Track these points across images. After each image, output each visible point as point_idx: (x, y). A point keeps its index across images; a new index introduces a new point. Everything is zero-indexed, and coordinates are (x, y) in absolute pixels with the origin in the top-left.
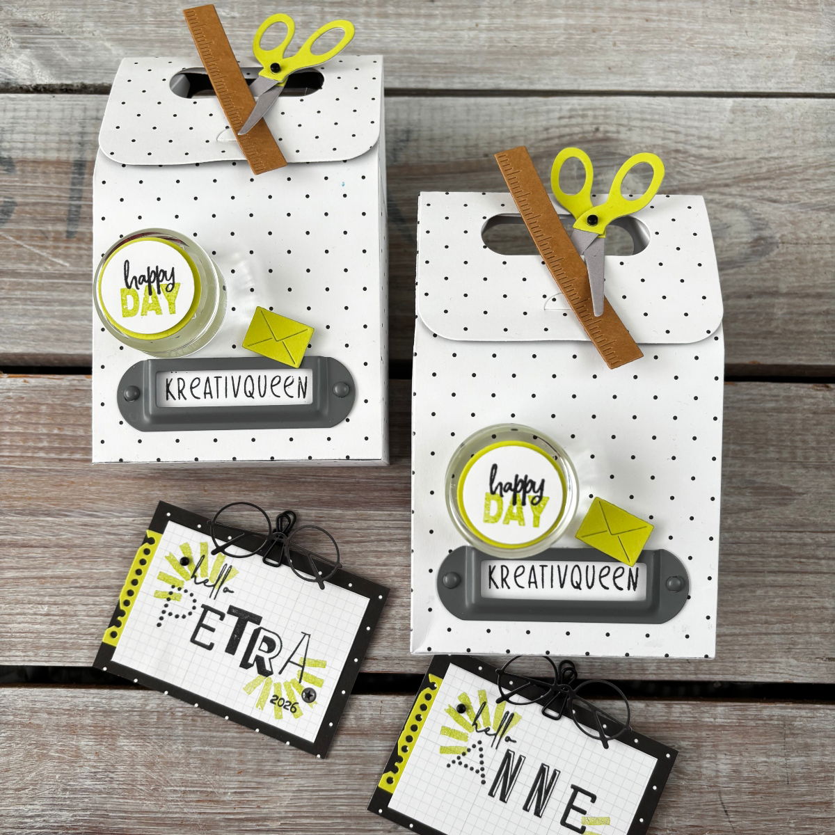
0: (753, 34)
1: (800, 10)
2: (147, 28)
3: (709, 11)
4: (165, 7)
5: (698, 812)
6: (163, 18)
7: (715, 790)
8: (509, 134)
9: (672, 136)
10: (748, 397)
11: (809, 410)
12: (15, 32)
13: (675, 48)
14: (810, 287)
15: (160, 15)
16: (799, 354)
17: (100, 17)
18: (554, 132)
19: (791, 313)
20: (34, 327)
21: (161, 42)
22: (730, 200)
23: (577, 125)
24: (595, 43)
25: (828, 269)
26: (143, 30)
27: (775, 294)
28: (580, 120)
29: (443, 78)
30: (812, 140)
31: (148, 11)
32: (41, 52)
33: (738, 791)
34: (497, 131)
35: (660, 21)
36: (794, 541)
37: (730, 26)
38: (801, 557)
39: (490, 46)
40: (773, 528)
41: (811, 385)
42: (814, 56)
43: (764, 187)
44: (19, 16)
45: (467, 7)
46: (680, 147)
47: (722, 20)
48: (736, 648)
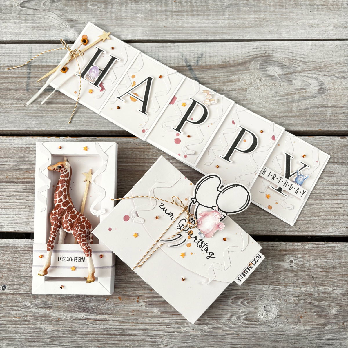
0: (318, 19)
1: (334, 10)
2: (113, 21)
3: (303, 12)
4: (119, 14)
5: (304, 278)
6: (119, 18)
7: (309, 270)
8: (236, 55)
9: (291, 54)
10: (318, 141)
11: (339, 145)
12: (68, 22)
13: (291, 24)
14: (339, 104)
15: (117, 16)
16: (335, 127)
17: (97, 17)
18: (251, 54)
19: (332, 113)
20: (79, 121)
21: (118, 25)
22: (311, 75)
23: (259, 51)
24: (264, 23)
25: (345, 98)
26: (112, 22)
27: (327, 107)
28: (260, 49)
29: (213, 36)
30: (339, 55)
31: (113, 15)
32: (78, 29)
33: (317, 271)
34: (232, 53)
35: (286, 15)
36: (335, 189)
37: (310, 17)
38: (337, 194)
39: (229, 25)
40: (328, 185)
41: (339, 137)
42: (339, 26)
43: (323, 71)
44: (70, 17)
45: (221, 12)
46: (294, 58)
47: (308, 15)
48: (316, 224)
